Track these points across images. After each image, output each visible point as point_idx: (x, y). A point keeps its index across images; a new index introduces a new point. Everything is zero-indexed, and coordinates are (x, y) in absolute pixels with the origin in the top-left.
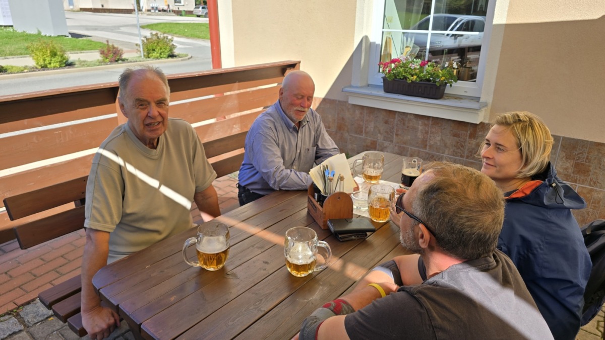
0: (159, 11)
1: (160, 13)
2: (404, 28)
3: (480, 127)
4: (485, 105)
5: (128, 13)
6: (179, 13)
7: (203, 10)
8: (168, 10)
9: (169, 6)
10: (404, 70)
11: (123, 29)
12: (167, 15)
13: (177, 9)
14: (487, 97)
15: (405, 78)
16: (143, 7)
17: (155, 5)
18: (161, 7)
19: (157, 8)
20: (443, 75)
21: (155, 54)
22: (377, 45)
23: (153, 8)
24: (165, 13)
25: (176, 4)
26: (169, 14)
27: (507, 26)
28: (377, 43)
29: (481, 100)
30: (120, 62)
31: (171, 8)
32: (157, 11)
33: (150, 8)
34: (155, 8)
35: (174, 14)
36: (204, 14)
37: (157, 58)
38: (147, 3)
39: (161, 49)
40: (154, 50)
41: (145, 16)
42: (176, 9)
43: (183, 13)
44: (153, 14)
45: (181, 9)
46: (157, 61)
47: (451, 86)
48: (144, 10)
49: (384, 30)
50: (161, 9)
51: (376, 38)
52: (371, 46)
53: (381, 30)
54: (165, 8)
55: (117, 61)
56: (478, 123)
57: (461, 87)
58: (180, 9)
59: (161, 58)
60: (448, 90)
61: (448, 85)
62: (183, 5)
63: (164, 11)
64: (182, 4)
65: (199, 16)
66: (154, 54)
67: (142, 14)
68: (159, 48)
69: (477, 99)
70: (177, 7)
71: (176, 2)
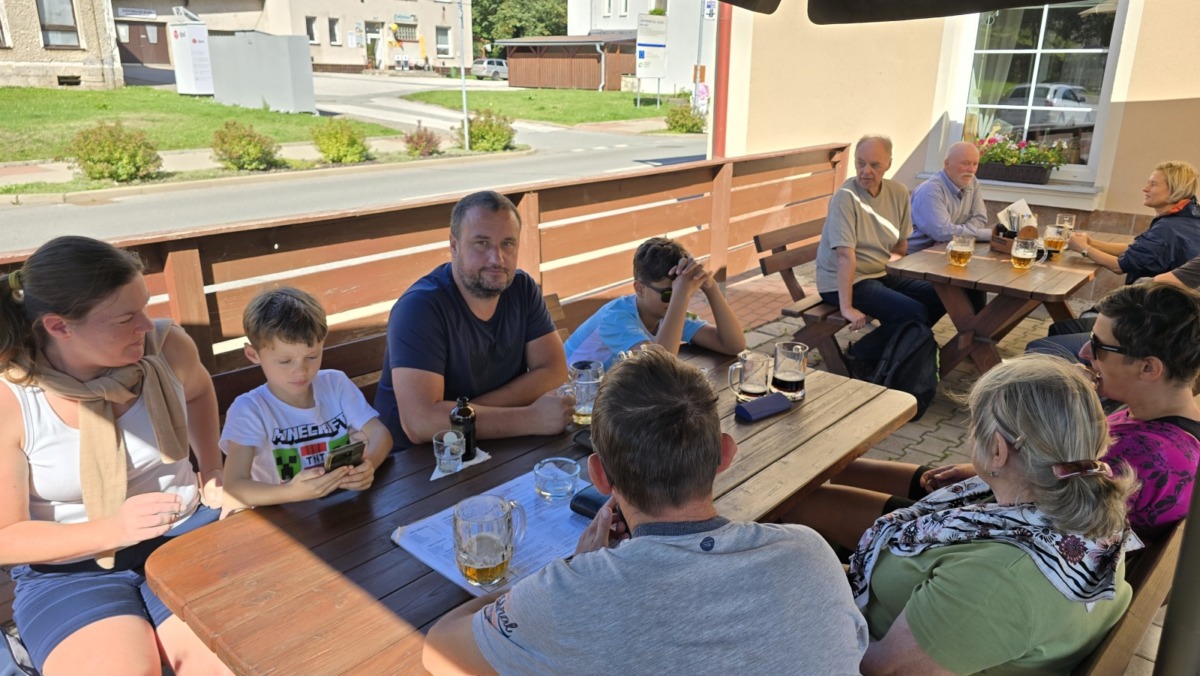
0: (411, 68)
1: (412, 72)
2: (980, 103)
3: (1093, 215)
4: (1101, 189)
5: (355, 73)
6: (445, 72)
7: (490, 66)
8: (427, 66)
9: (427, 60)
10: (1001, 151)
11: (377, 101)
12: (425, 76)
13: (441, 66)
14: (1103, 180)
15: (1003, 160)
16: (380, 61)
17: (402, 59)
18: (413, 62)
19: (406, 63)
20: (1053, 156)
21: (485, 144)
22: (959, 125)
23: (399, 62)
24: (420, 72)
25: (440, 56)
26: (428, 73)
27: (1128, 105)
28: (959, 122)
29: (1096, 185)
30: (435, 155)
31: (431, 63)
32: (406, 69)
33: (393, 63)
34: (402, 63)
35: (437, 74)
36: (491, 75)
37: (487, 150)
38: (389, 54)
39: (494, 135)
40: (483, 137)
41: (386, 77)
42: (439, 64)
43: (453, 72)
44: (400, 74)
45: (449, 64)
46: (489, 155)
47: (1058, 169)
48: (382, 67)
49: (969, 105)
50: (413, 65)
51: (958, 117)
52: (952, 125)
53: (966, 105)
54: (421, 63)
55: (431, 154)
56: (1093, 210)
57: (1069, 171)
58: (447, 65)
59: (495, 150)
60: (1054, 175)
61: (1055, 168)
62: (453, 58)
63: (418, 68)
64: (451, 55)
65: (480, 78)
66: (482, 144)
67: (380, 73)
68: (491, 134)
69: (1091, 185)
70: (442, 61)
71: (440, 52)
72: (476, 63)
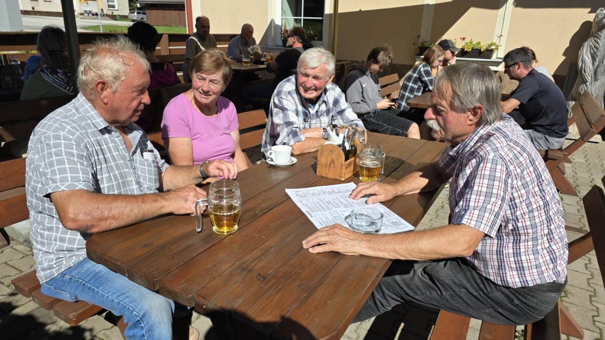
1: (93, 17)
6: (113, 17)
7: (138, 15)
13: (111, 14)
16: (76, 11)
17: (88, 9)
18: (94, 11)
25: (110, 9)
28: (279, 24)
32: (90, 15)
33: (83, 12)
34: (88, 12)
35: (109, 19)
38: (80, 7)
43: (118, 18)
44: (88, 17)
48: (76, 14)
49: (282, 17)
52: (277, 26)
58: (114, 14)
62: (117, 10)
63: (97, 15)
70: (111, 11)
71: (109, 6)
72: (130, 13)
